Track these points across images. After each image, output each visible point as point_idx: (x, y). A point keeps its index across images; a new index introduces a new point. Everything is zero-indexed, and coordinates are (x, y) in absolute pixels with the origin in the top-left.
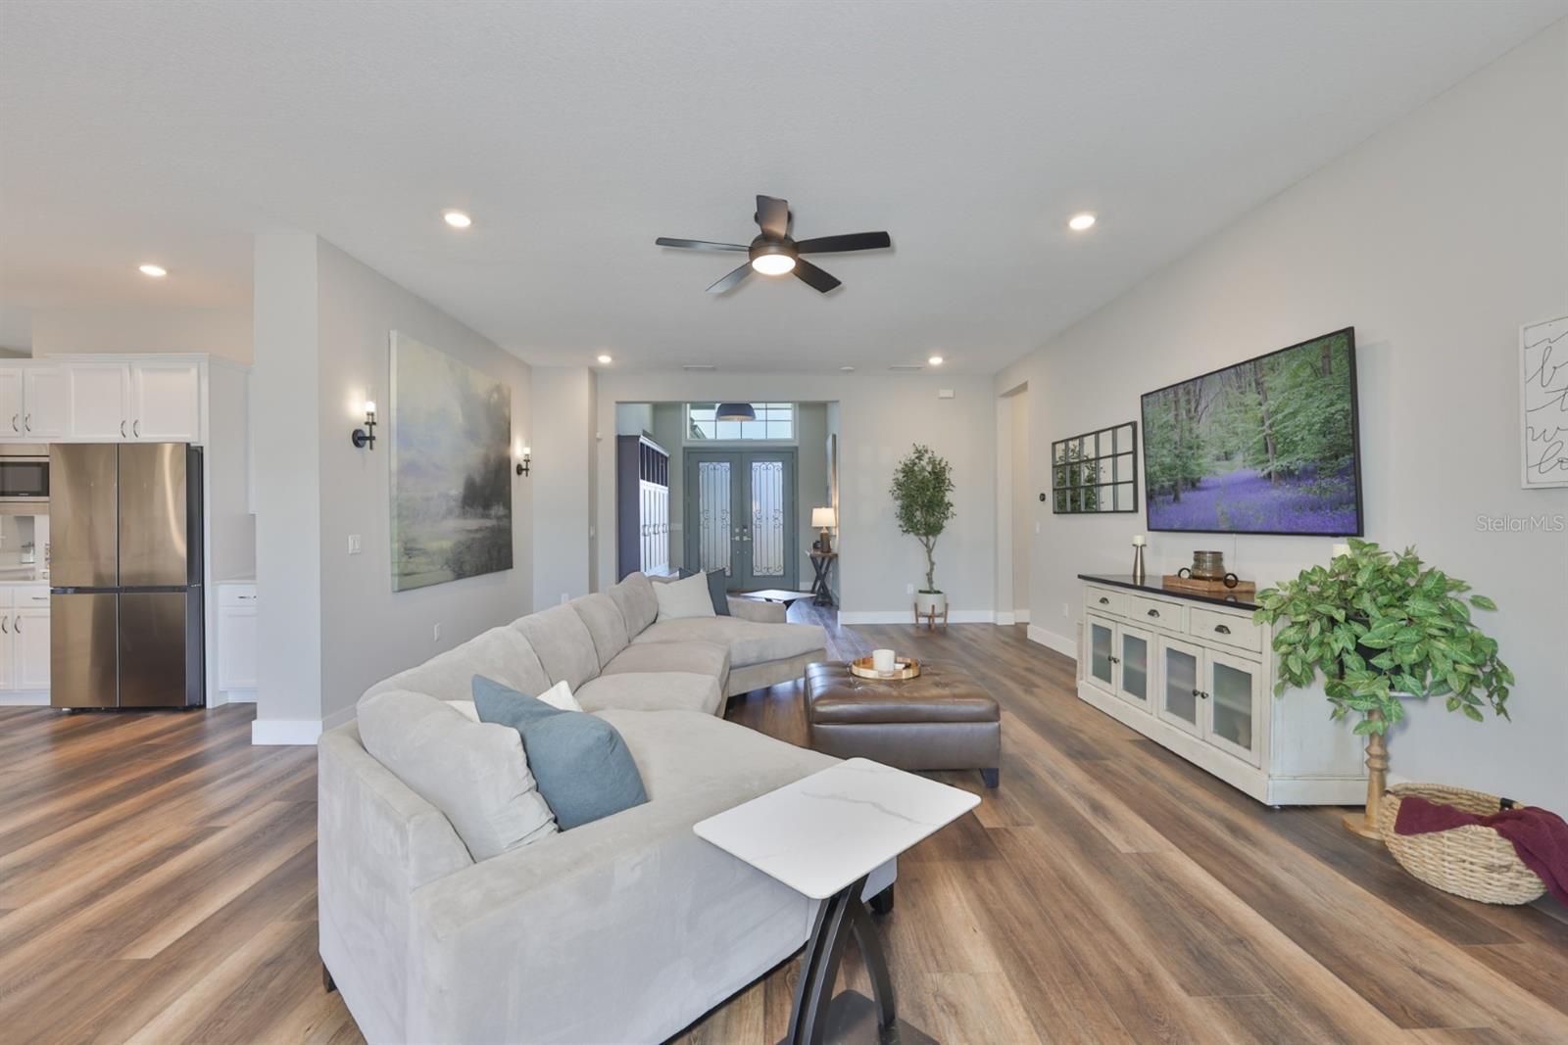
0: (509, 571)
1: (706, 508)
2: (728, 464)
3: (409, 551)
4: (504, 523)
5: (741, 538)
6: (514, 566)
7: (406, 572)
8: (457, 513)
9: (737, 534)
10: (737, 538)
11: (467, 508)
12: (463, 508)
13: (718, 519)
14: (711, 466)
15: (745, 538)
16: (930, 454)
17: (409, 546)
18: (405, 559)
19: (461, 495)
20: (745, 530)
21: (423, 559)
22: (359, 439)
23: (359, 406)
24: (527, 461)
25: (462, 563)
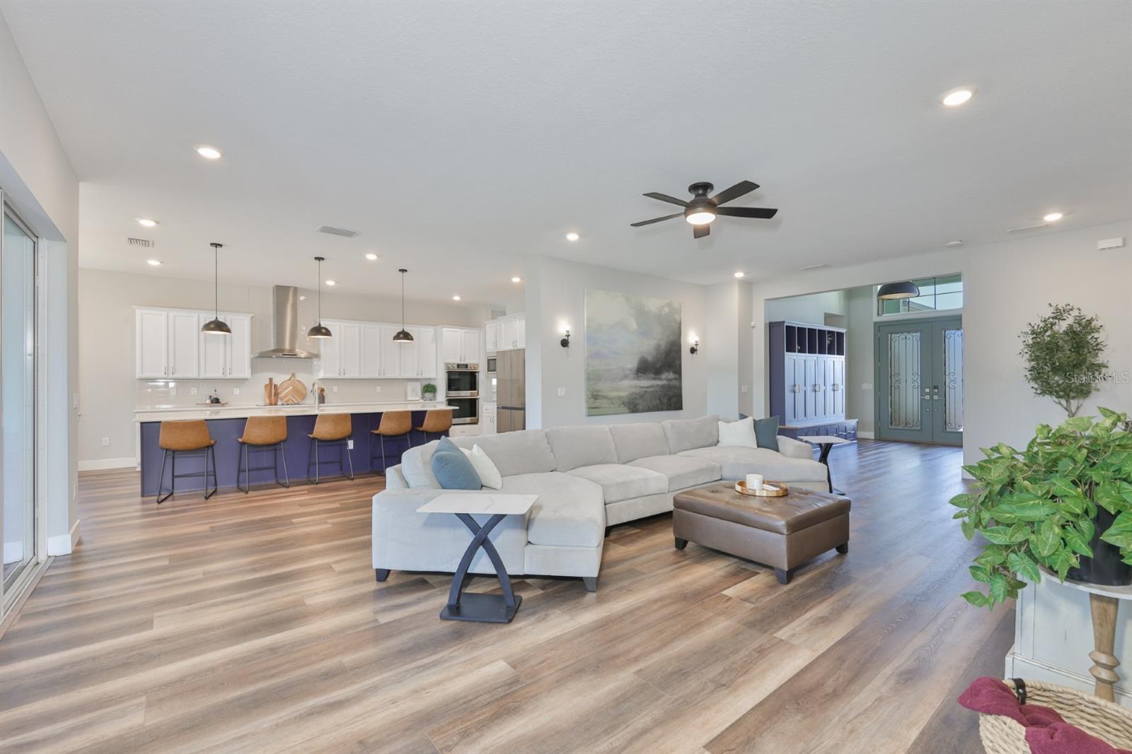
0: (681, 411)
1: (897, 372)
2: (919, 334)
3: (595, 396)
4: (675, 383)
5: (932, 397)
6: (684, 408)
7: (593, 406)
8: (632, 377)
9: (927, 394)
10: (927, 397)
11: (640, 374)
12: (637, 374)
13: (910, 381)
14: (903, 336)
15: (936, 397)
16: (1075, 313)
17: (594, 394)
18: (592, 400)
19: (636, 368)
20: (936, 390)
21: (605, 401)
22: (565, 343)
23: (563, 327)
24: (697, 345)
25: (636, 404)
